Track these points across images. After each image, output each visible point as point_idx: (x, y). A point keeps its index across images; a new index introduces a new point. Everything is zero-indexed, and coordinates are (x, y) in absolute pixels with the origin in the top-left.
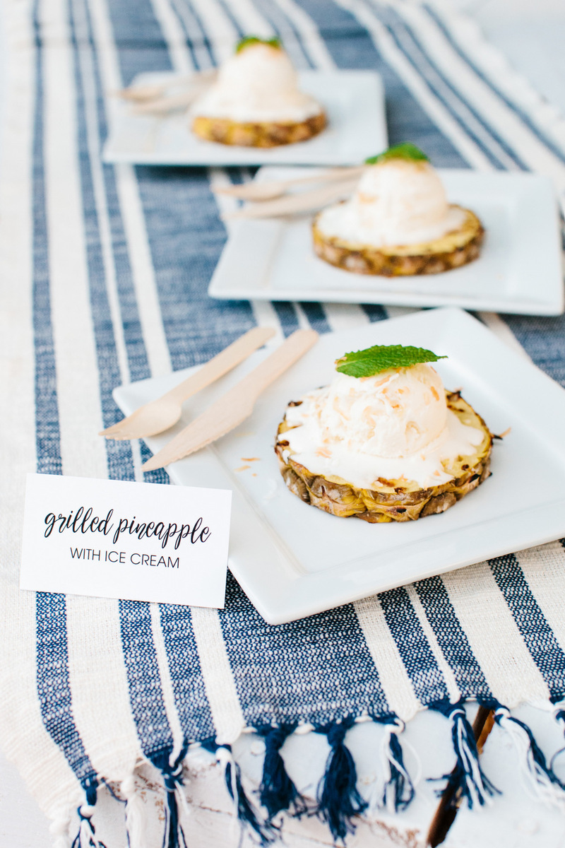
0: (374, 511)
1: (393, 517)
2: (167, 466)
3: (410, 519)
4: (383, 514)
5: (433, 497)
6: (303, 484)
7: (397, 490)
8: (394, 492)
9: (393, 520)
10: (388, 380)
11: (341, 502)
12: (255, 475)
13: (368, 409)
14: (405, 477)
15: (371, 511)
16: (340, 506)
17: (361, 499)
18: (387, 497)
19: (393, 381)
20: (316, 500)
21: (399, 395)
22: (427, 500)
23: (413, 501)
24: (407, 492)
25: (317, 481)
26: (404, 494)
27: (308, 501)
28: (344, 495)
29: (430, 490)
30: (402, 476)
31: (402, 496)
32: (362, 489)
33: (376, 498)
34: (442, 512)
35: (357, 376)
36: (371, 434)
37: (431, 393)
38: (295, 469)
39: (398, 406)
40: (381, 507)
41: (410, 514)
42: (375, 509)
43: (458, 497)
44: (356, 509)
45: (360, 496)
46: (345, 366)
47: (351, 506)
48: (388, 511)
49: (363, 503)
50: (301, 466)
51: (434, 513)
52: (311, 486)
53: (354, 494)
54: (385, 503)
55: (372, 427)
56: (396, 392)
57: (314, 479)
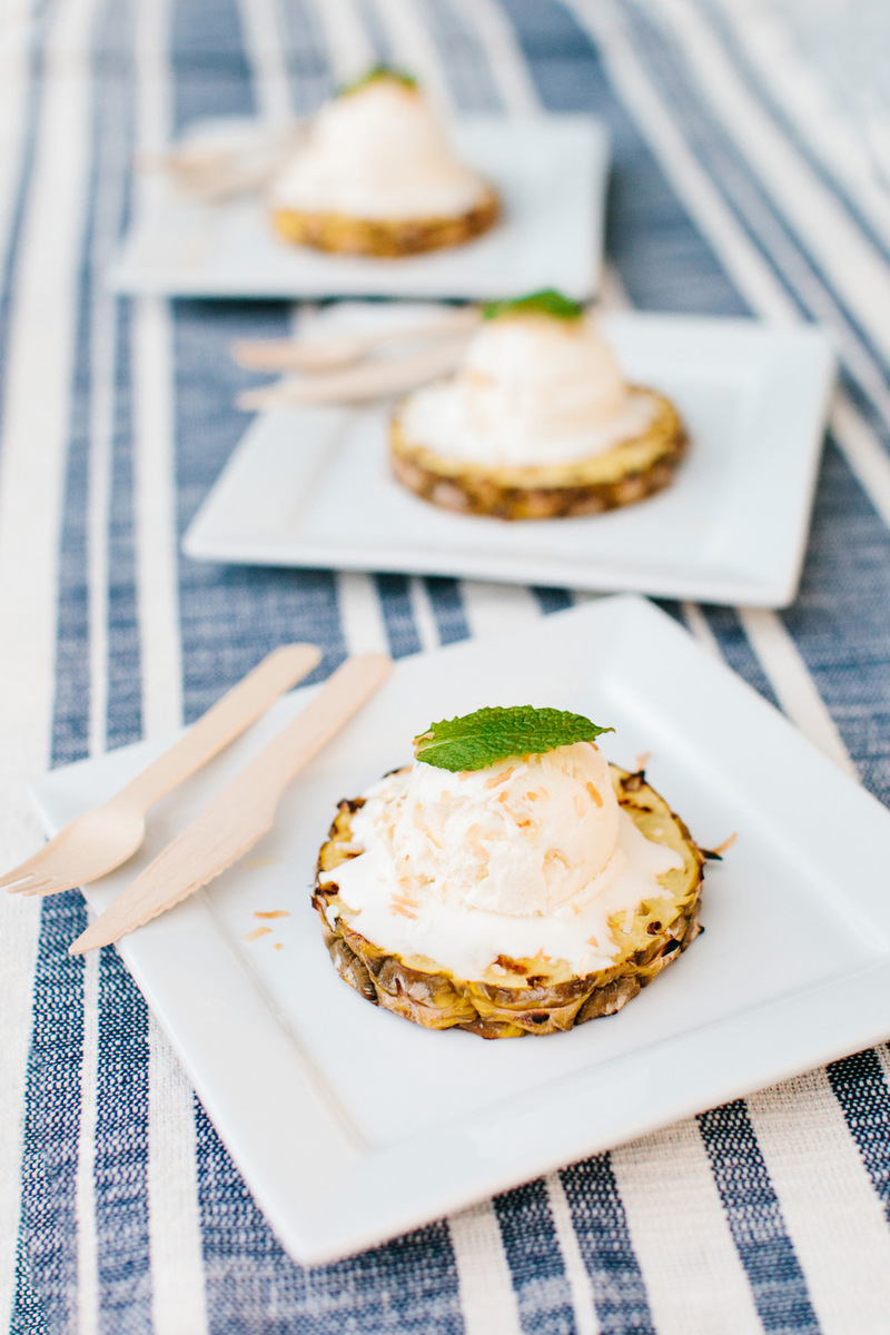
0: (490, 1020)
1: (526, 1027)
3: (558, 1030)
4: (508, 1024)
5: (597, 989)
6: (363, 969)
7: (530, 982)
8: (525, 984)
9: (526, 1033)
10: (509, 777)
11: (432, 1005)
12: (279, 946)
13: (473, 829)
14: (546, 953)
15: (486, 1018)
16: (430, 1011)
17: (468, 999)
18: (514, 995)
19: (519, 778)
20: (386, 999)
21: (529, 803)
22: (587, 996)
23: (561, 1000)
24: (548, 984)
25: (388, 965)
26: (545, 988)
27: (373, 998)
28: (437, 994)
29: (591, 978)
30: (541, 952)
31: (539, 993)
32: (469, 983)
33: (493, 996)
34: (615, 1012)
35: (453, 769)
36: (482, 874)
37: (587, 795)
38: (349, 941)
39: (528, 823)
40: (504, 1013)
41: (557, 1021)
42: (493, 1015)
43: (643, 981)
44: (459, 1017)
45: (466, 994)
46: (430, 750)
47: (449, 1013)
48: (517, 1018)
49: (471, 1006)
50: (360, 936)
51: (602, 1016)
52: (377, 974)
53: (454, 990)
54: (511, 1005)
55: (484, 862)
56: (524, 798)
57: (382, 962)
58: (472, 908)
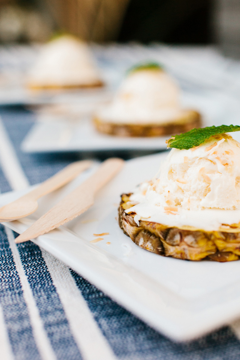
0: (224, 251)
2: (36, 239)
4: (231, 253)
6: (157, 239)
10: (217, 144)
11: (196, 246)
12: (109, 243)
13: (202, 170)
15: (222, 250)
16: (195, 249)
17: (213, 241)
18: (236, 235)
20: (171, 250)
21: (227, 155)
25: (172, 231)
27: (163, 253)
28: (199, 239)
32: (214, 232)
33: (226, 237)
35: (187, 148)
36: (208, 190)
38: (149, 227)
39: (227, 164)
40: (231, 246)
42: (225, 248)
44: (209, 251)
45: (213, 238)
46: (176, 142)
47: (205, 249)
48: (237, 248)
49: (214, 244)
50: (154, 223)
52: (165, 238)
53: (207, 236)
54: (234, 241)
55: (208, 185)
56: (223, 154)
57: (167, 232)
58: (204, 208)
